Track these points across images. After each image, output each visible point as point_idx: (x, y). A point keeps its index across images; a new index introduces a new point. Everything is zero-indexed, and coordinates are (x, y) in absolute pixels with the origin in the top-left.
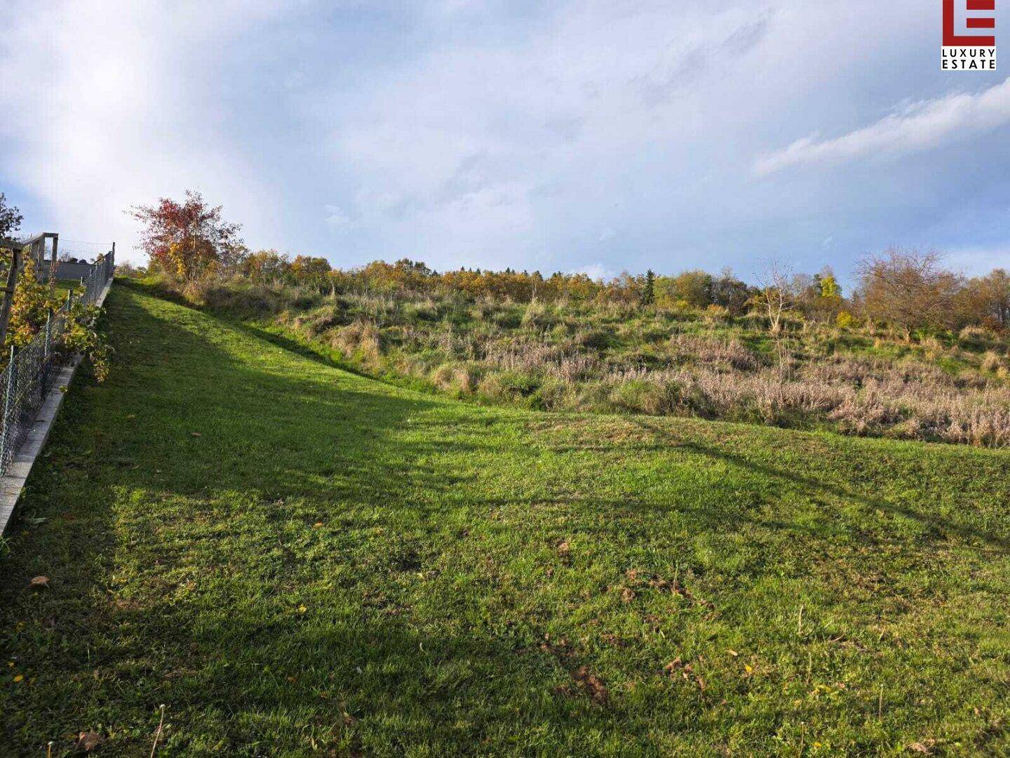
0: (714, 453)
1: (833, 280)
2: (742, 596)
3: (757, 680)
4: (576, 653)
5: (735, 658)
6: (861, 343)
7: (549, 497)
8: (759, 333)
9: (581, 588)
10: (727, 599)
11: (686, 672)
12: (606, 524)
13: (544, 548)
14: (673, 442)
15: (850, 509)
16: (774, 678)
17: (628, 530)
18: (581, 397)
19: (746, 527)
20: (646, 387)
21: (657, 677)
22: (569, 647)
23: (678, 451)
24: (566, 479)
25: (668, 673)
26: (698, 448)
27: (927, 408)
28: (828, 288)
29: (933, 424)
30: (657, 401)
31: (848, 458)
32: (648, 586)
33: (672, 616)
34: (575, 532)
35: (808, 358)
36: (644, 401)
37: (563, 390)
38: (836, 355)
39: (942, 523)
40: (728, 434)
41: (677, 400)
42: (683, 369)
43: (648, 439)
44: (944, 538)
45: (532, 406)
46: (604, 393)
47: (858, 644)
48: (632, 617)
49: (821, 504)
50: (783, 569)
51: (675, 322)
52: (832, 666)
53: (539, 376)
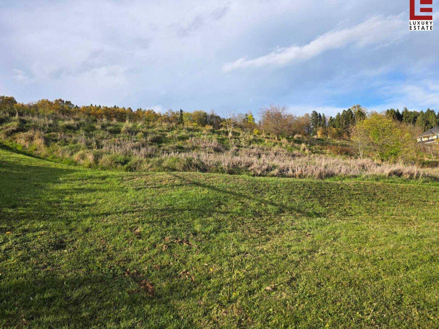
0: (204, 186)
1: (252, 116)
2: (211, 242)
3: (214, 273)
4: (141, 275)
5: (206, 266)
6: (261, 141)
7: (132, 210)
8: (224, 137)
9: (145, 247)
10: (206, 243)
11: (187, 275)
12: (157, 219)
13: (128, 232)
14: (187, 182)
15: (253, 204)
16: (221, 272)
17: (167, 220)
18: (149, 165)
19: (215, 214)
20: (178, 160)
21: (175, 279)
22: (138, 273)
23: (189, 186)
24: (140, 201)
25: (180, 276)
26: (197, 184)
27: (282, 165)
28: (250, 119)
29: (283, 171)
30: (183, 165)
31: (253, 185)
32: (174, 243)
33: (183, 254)
34: (143, 224)
35: (242, 147)
36: (177, 166)
37: (141, 162)
38: (252, 146)
39: (283, 207)
40: (209, 178)
41: (191, 165)
42: (194, 152)
43: (177, 182)
44: (284, 212)
45: (126, 170)
46: (160, 162)
47: (251, 255)
48: (166, 256)
49: (242, 203)
50: (227, 229)
51: (191, 132)
52: (242, 264)
53: (130, 156)
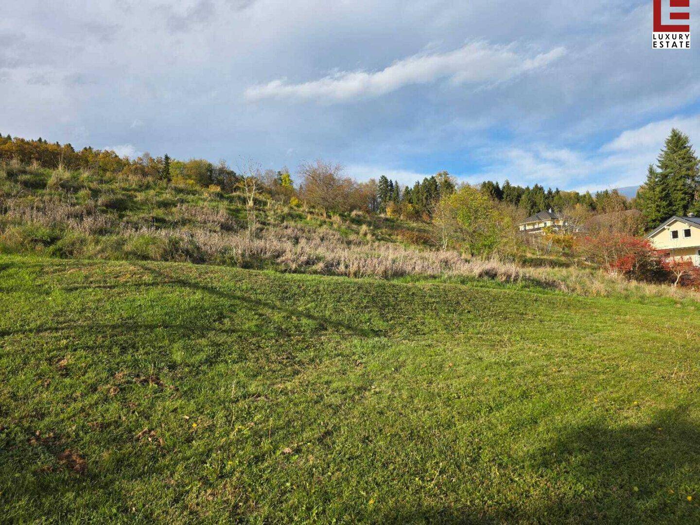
0: (196, 286)
1: (289, 176)
2: (199, 380)
3: (200, 431)
4: (63, 441)
5: (187, 421)
6: (300, 217)
7: (54, 325)
8: (240, 206)
9: (74, 392)
10: (191, 381)
11: (150, 437)
12: (103, 342)
13: (44, 366)
14: (166, 280)
15: (277, 317)
16: (211, 429)
17: (121, 345)
18: (99, 248)
19: (211, 334)
20: (154, 241)
21: (129, 444)
22: (57, 437)
23: (169, 286)
24: (72, 311)
25: (138, 440)
26: (184, 283)
27: (329, 256)
28: (285, 181)
29: (332, 265)
30: (161, 251)
31: (280, 286)
32: (131, 383)
33: (147, 400)
34: (75, 350)
35: (269, 224)
36: (152, 250)
37: (83, 241)
38: (285, 223)
39: (326, 321)
40: (207, 273)
41: (177, 251)
42: (185, 229)
43: (148, 278)
44: (326, 329)
45: (54, 254)
46: (120, 244)
47: (267, 398)
48: (115, 406)
49: (261, 315)
50: (230, 359)
51: (181, 194)
52: (249, 413)
53: (62, 230)
